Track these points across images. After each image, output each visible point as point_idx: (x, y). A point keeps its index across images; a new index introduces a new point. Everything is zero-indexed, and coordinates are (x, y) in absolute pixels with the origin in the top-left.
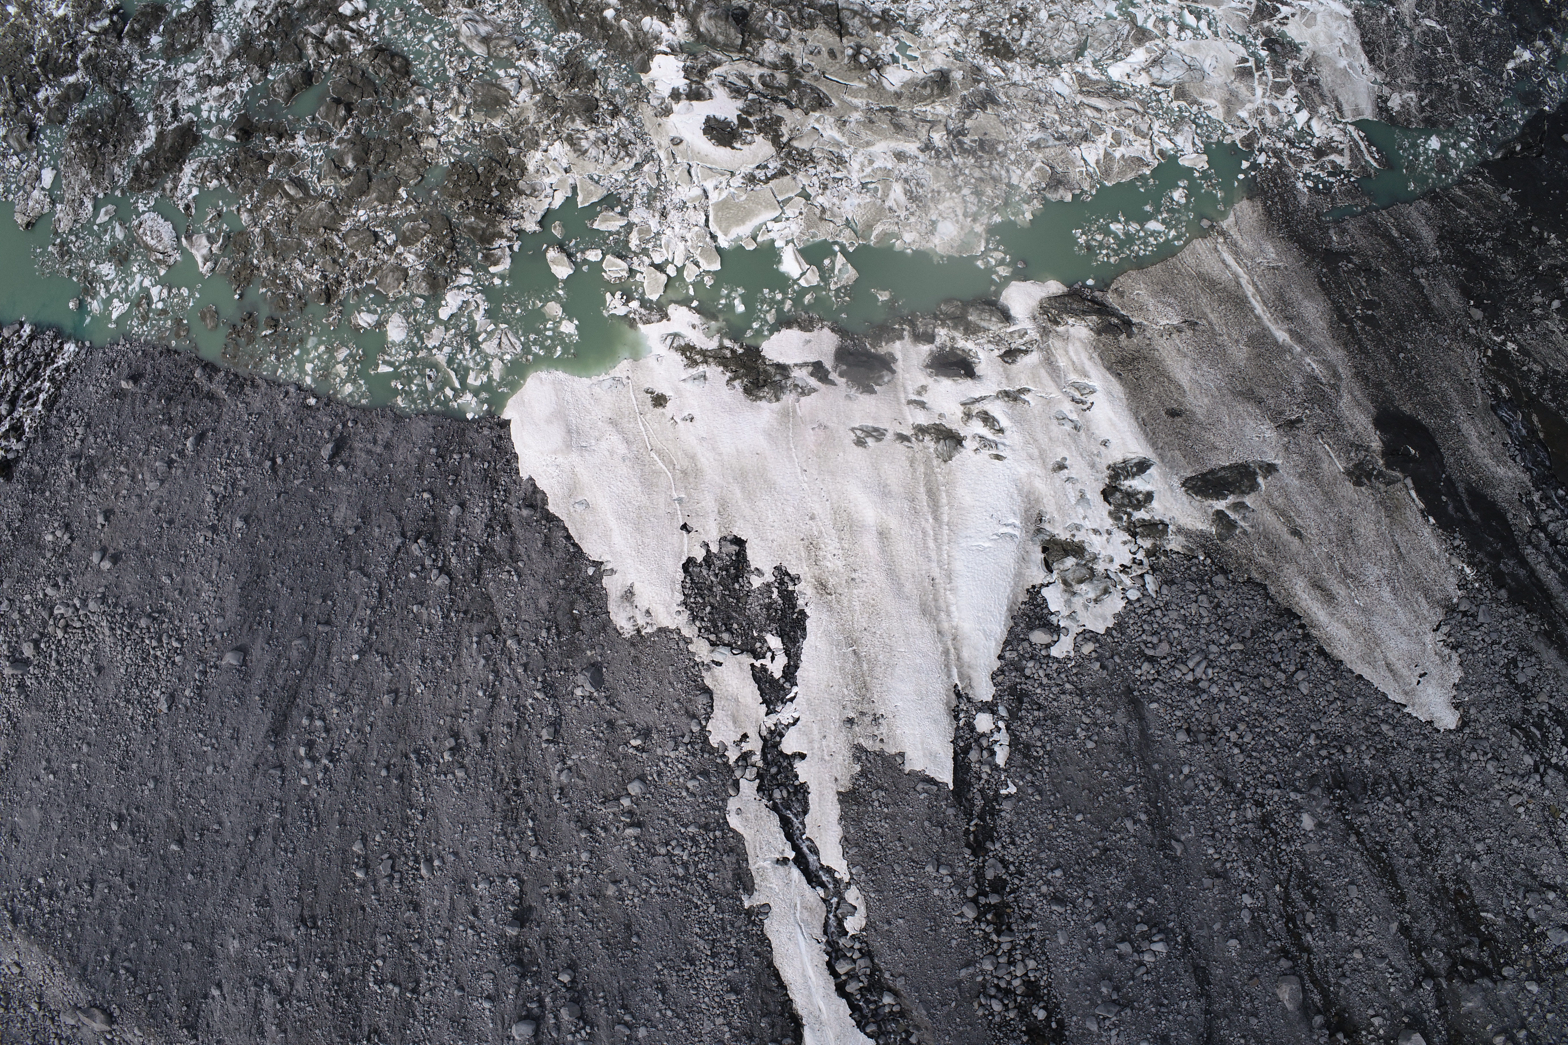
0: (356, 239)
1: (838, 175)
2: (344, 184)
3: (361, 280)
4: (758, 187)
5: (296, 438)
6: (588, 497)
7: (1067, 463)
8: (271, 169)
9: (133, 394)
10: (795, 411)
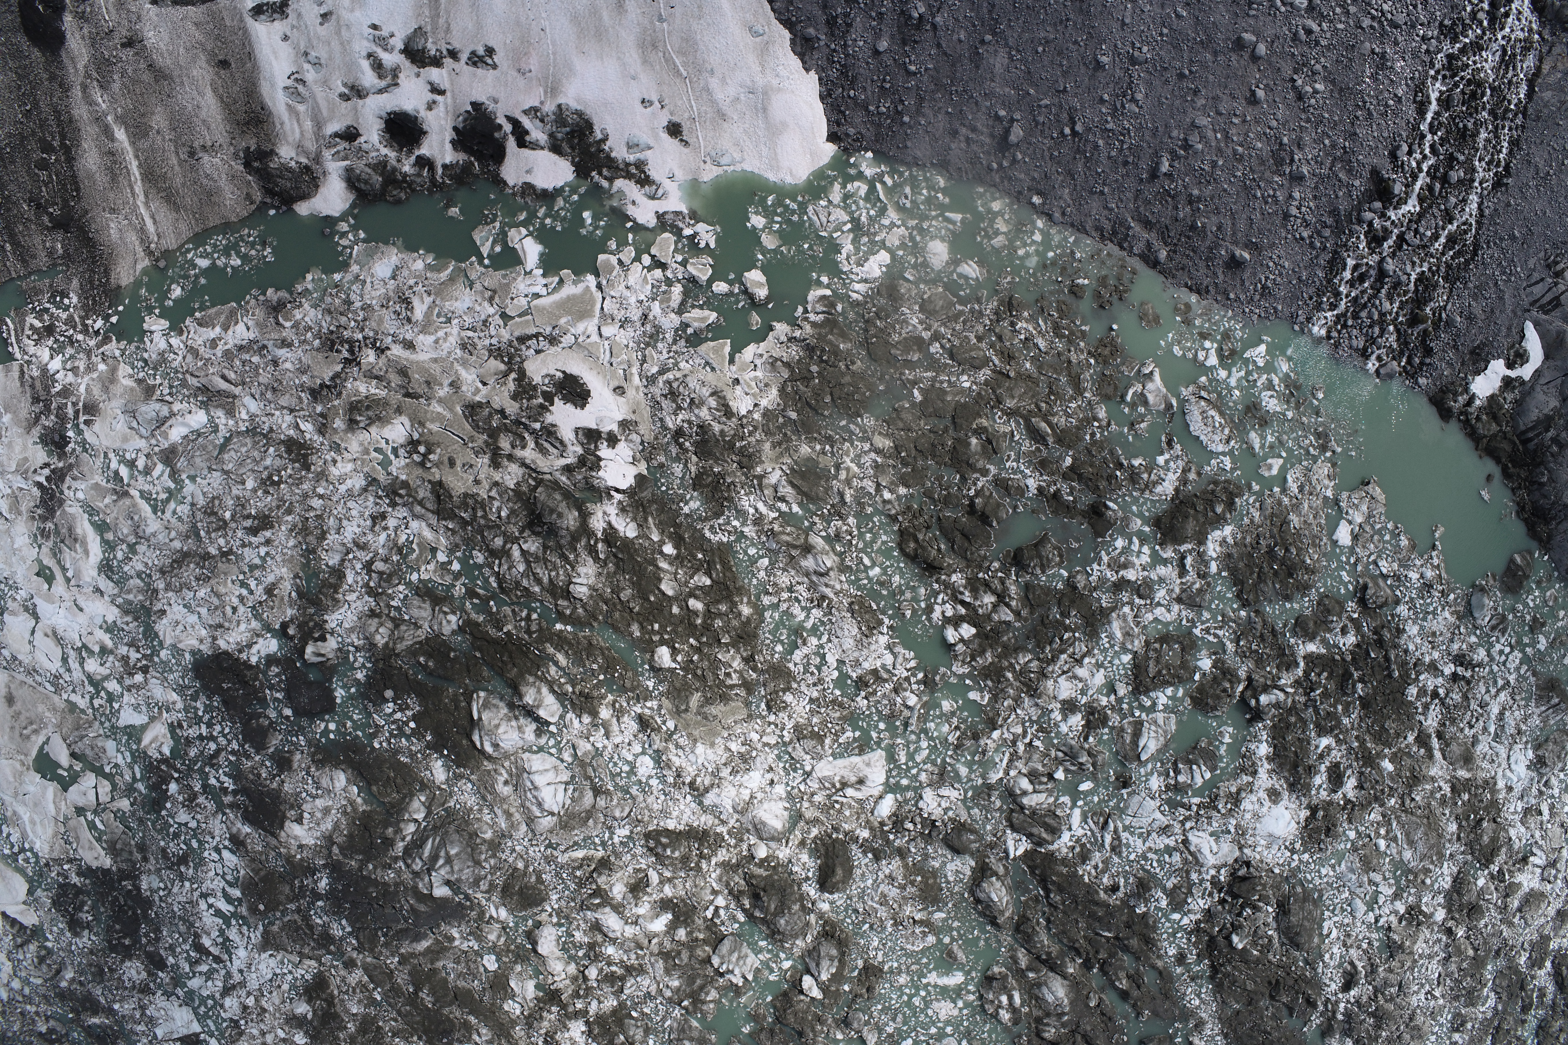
0: (973, 354)
1: (470, 334)
2: (984, 422)
3: (972, 311)
4: (548, 330)
5: (1051, 157)
6: (749, 39)
7: (320, 20)
8: (1069, 461)
9: (1236, 243)
10: (546, 92)
